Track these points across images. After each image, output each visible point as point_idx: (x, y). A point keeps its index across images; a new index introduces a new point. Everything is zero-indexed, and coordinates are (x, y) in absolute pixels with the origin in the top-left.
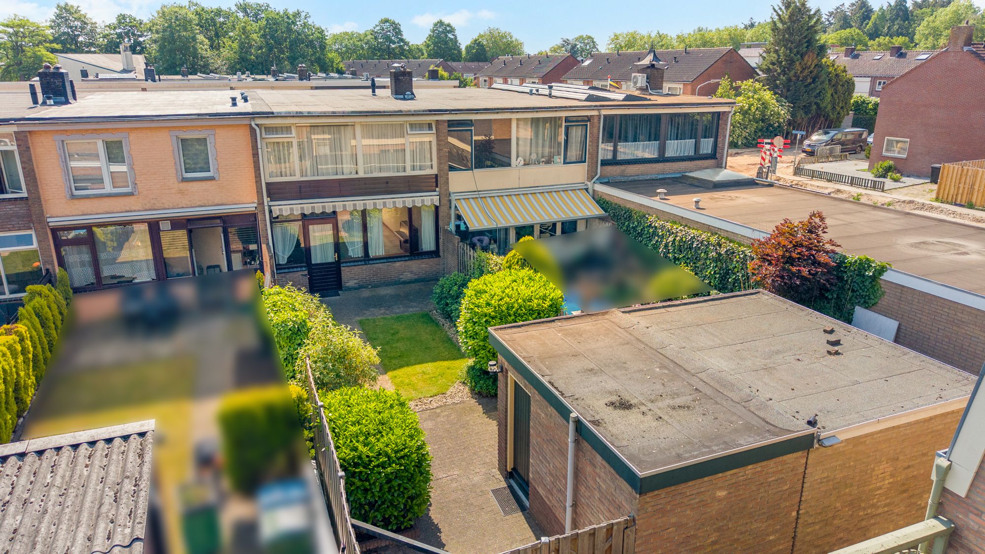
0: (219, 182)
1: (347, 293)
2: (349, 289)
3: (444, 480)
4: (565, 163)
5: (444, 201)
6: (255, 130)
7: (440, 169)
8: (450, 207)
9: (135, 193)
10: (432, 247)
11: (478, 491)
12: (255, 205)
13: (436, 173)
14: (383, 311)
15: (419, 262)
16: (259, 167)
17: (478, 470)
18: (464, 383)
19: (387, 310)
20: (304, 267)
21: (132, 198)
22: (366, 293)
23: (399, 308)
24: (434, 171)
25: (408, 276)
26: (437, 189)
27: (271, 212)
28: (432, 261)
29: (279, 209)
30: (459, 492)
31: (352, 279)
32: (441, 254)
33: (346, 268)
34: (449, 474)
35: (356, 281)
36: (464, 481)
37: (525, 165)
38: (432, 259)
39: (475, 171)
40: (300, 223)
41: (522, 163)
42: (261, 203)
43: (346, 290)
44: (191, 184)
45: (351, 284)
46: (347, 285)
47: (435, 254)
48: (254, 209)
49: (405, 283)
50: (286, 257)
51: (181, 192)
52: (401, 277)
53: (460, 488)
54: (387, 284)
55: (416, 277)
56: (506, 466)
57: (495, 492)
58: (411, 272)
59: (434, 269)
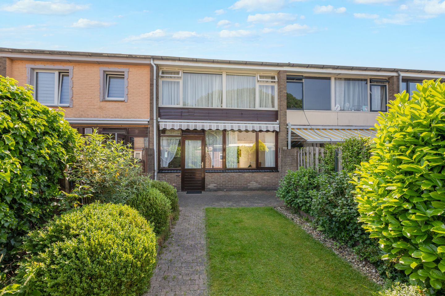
0: (127, 103)
1: (207, 192)
2: (210, 190)
4: (371, 111)
5: (283, 128)
6: (153, 67)
7: (280, 106)
8: (288, 133)
9: (70, 106)
10: (273, 164)
12: (149, 120)
14: (230, 204)
15: (262, 174)
16: (153, 93)
19: (234, 203)
20: (179, 170)
21: (69, 109)
22: (221, 193)
23: (245, 203)
24: (276, 108)
25: (253, 185)
26: (278, 121)
27: (158, 127)
28: (272, 175)
29: (165, 124)
31: (212, 182)
32: (280, 169)
33: (209, 174)
35: (215, 185)
37: (341, 110)
38: (272, 173)
39: (305, 111)
40: (180, 138)
41: (339, 109)
42: (152, 119)
43: (207, 191)
44: (108, 103)
45: (211, 186)
46: (209, 187)
47: (275, 169)
48: (147, 123)
49: (251, 190)
50: (168, 162)
51: (100, 108)
52: (249, 184)
54: (238, 190)
55: (260, 186)
58: (257, 182)
59: (274, 181)
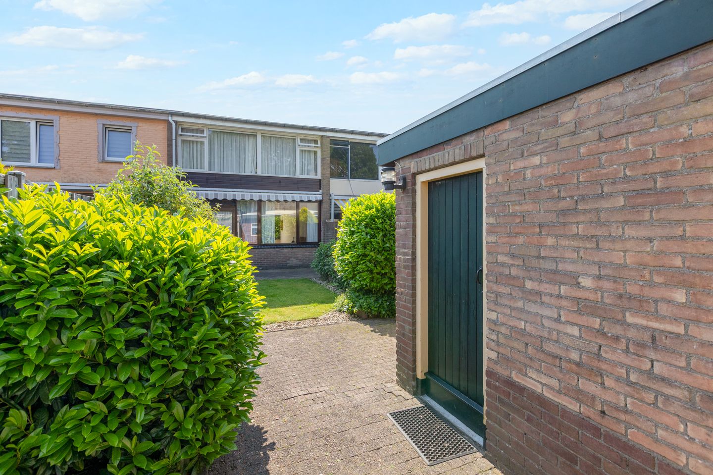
3: (300, 400)
5: (326, 199)
6: (172, 124)
7: (323, 174)
8: (331, 204)
9: (57, 168)
10: (315, 240)
11: (365, 415)
13: (320, 178)
15: (304, 250)
16: (172, 156)
17: (363, 385)
18: (340, 311)
21: (53, 171)
24: (319, 177)
25: (293, 262)
26: (321, 191)
30: (327, 419)
32: (322, 244)
34: (311, 390)
36: (338, 400)
38: (314, 249)
39: (350, 180)
44: (110, 165)
47: (317, 244)
49: (291, 267)
51: (99, 170)
52: (288, 262)
53: (329, 411)
54: (276, 267)
55: (301, 263)
56: (414, 370)
57: (398, 416)
58: (297, 258)
